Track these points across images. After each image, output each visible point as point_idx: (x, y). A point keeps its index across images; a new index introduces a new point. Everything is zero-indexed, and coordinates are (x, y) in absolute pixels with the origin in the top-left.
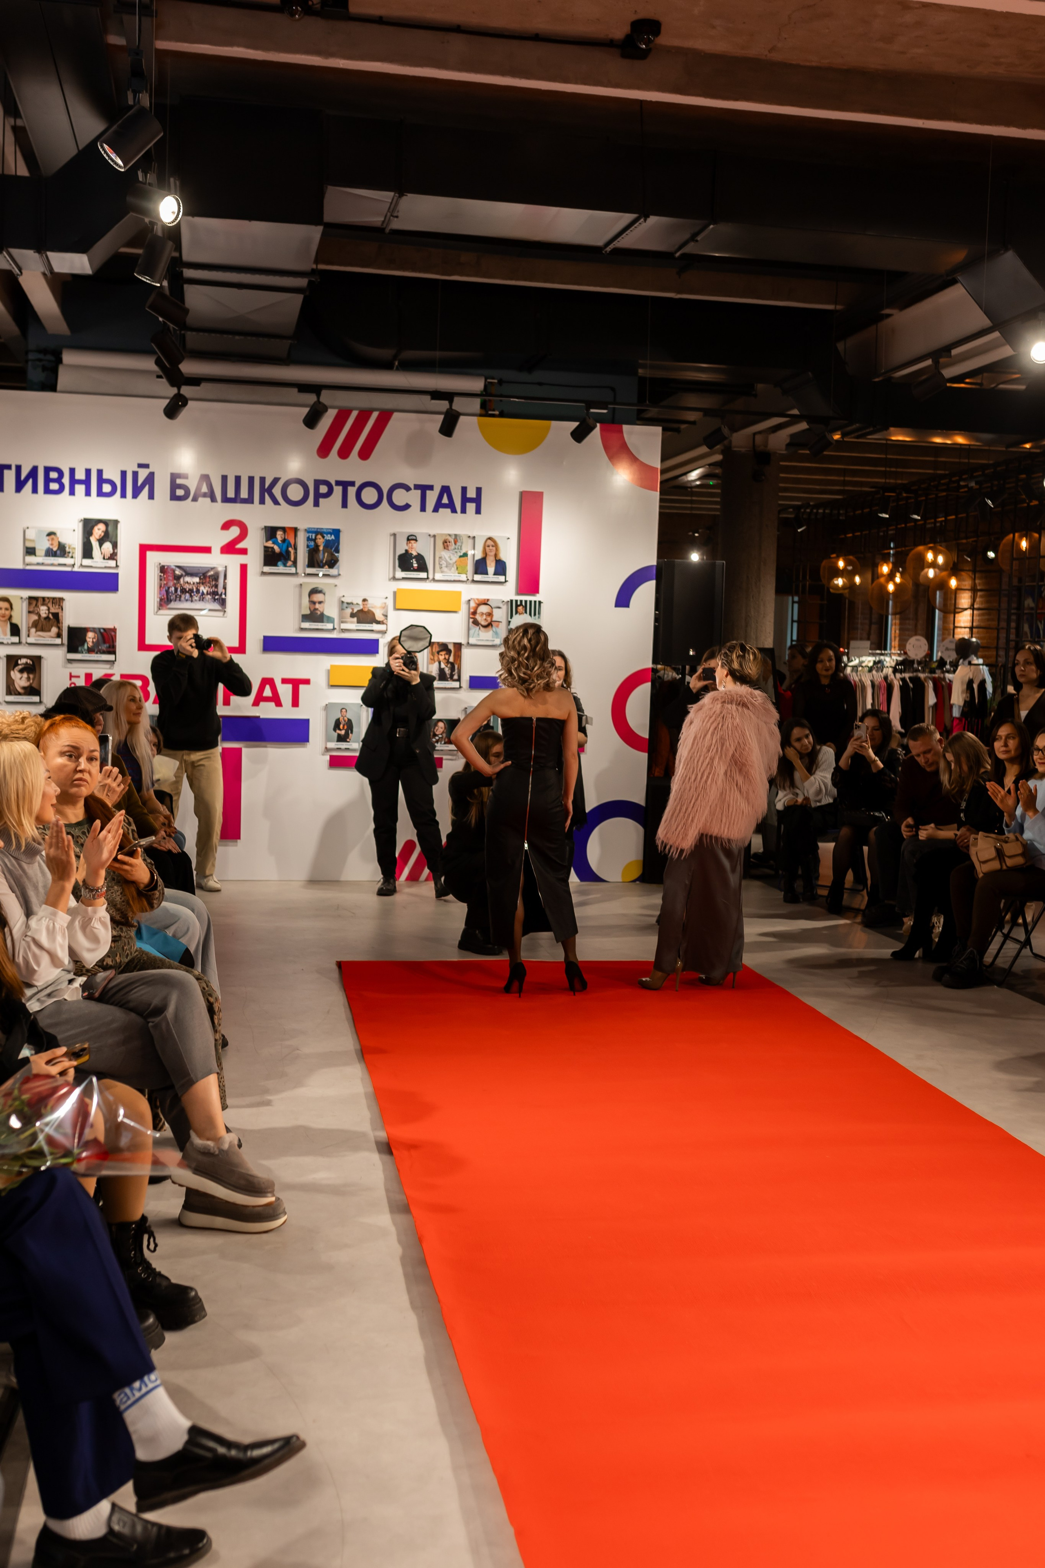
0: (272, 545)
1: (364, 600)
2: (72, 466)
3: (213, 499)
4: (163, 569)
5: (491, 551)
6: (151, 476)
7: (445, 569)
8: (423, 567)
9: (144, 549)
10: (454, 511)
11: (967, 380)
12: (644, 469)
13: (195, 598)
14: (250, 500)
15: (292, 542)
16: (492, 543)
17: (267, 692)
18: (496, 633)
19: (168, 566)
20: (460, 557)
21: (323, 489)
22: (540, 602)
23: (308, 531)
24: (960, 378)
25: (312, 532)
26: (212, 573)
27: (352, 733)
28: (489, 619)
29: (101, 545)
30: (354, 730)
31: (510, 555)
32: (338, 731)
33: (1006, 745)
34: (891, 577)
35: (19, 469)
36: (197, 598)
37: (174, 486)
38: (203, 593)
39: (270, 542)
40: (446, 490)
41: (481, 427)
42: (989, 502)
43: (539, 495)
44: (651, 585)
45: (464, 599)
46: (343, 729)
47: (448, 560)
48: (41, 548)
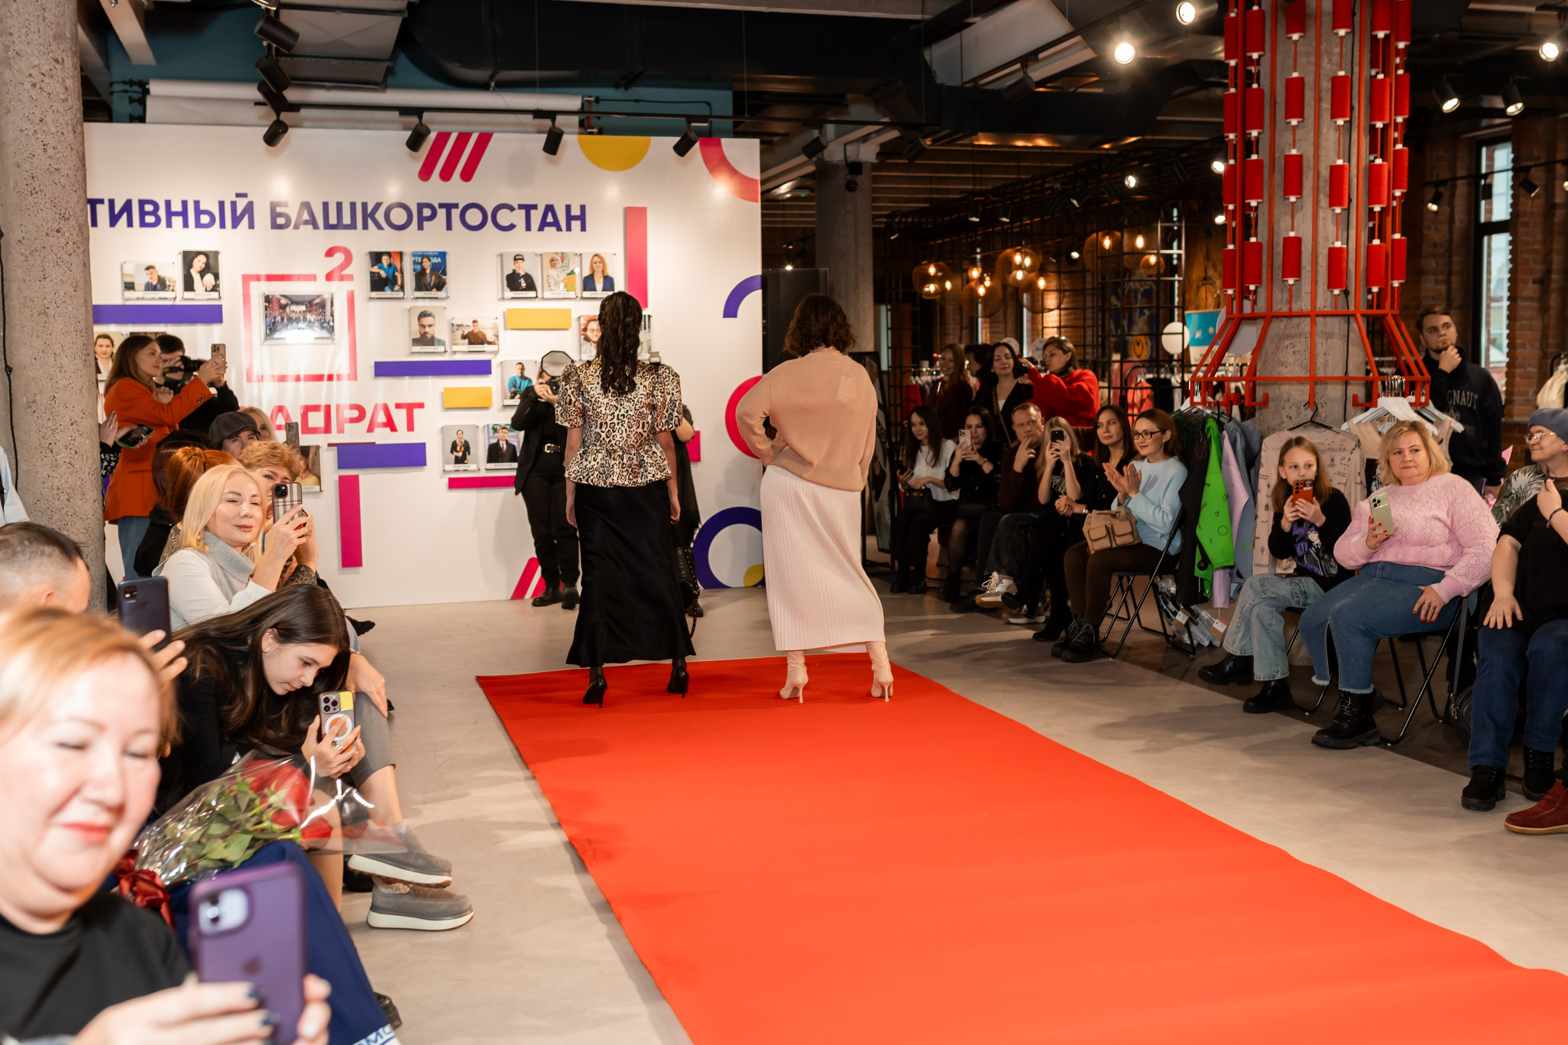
0: (378, 271)
1: (475, 322)
2: (168, 198)
3: (316, 227)
4: (268, 299)
5: (598, 267)
6: (250, 205)
7: (553, 287)
8: (531, 286)
9: (247, 279)
10: (559, 229)
11: (1049, 85)
12: (745, 180)
13: (302, 326)
14: (353, 226)
15: (398, 267)
16: (599, 259)
17: (381, 418)
19: (273, 296)
21: (427, 212)
22: (649, 317)
23: (414, 255)
24: (1042, 83)
26: (318, 301)
27: (469, 454)
29: (202, 277)
30: (472, 451)
32: (455, 453)
33: (1108, 431)
34: (981, 280)
35: (112, 203)
36: (305, 326)
37: (274, 215)
38: (310, 322)
39: (376, 267)
40: (550, 209)
41: (582, 145)
42: (1075, 202)
43: (643, 210)
44: (758, 294)
45: (574, 315)
46: (461, 452)
47: (556, 278)
48: (140, 283)
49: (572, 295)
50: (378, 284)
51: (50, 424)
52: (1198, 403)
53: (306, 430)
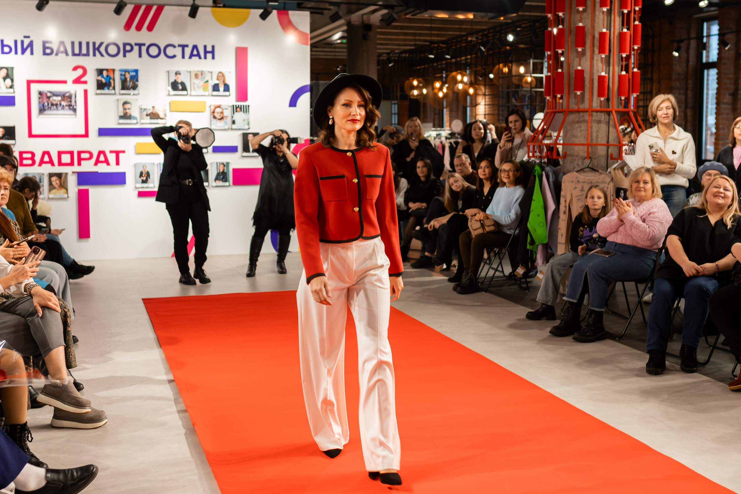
0: (101, 79)
1: (153, 107)
3: (67, 54)
4: (40, 93)
6: (31, 42)
7: (197, 89)
8: (184, 88)
9: (29, 82)
10: (200, 58)
12: (302, 34)
13: (60, 108)
14: (87, 54)
15: (112, 76)
16: (221, 75)
17: (102, 158)
18: (226, 123)
19: (43, 92)
20: (205, 82)
21: (128, 48)
22: (249, 106)
23: (121, 70)
26: (67, 95)
27: (149, 178)
28: (222, 115)
29: (4, 81)
30: (151, 176)
31: (232, 81)
32: (142, 178)
33: (484, 171)
34: (441, 89)
37: (45, 48)
38: (63, 106)
39: (100, 77)
40: (195, 47)
41: (213, 13)
42: (483, 48)
43: (245, 49)
44: (308, 94)
45: (208, 105)
46: (145, 177)
47: (198, 84)
49: (206, 93)
50: (101, 86)
52: (531, 157)
53: (60, 164)
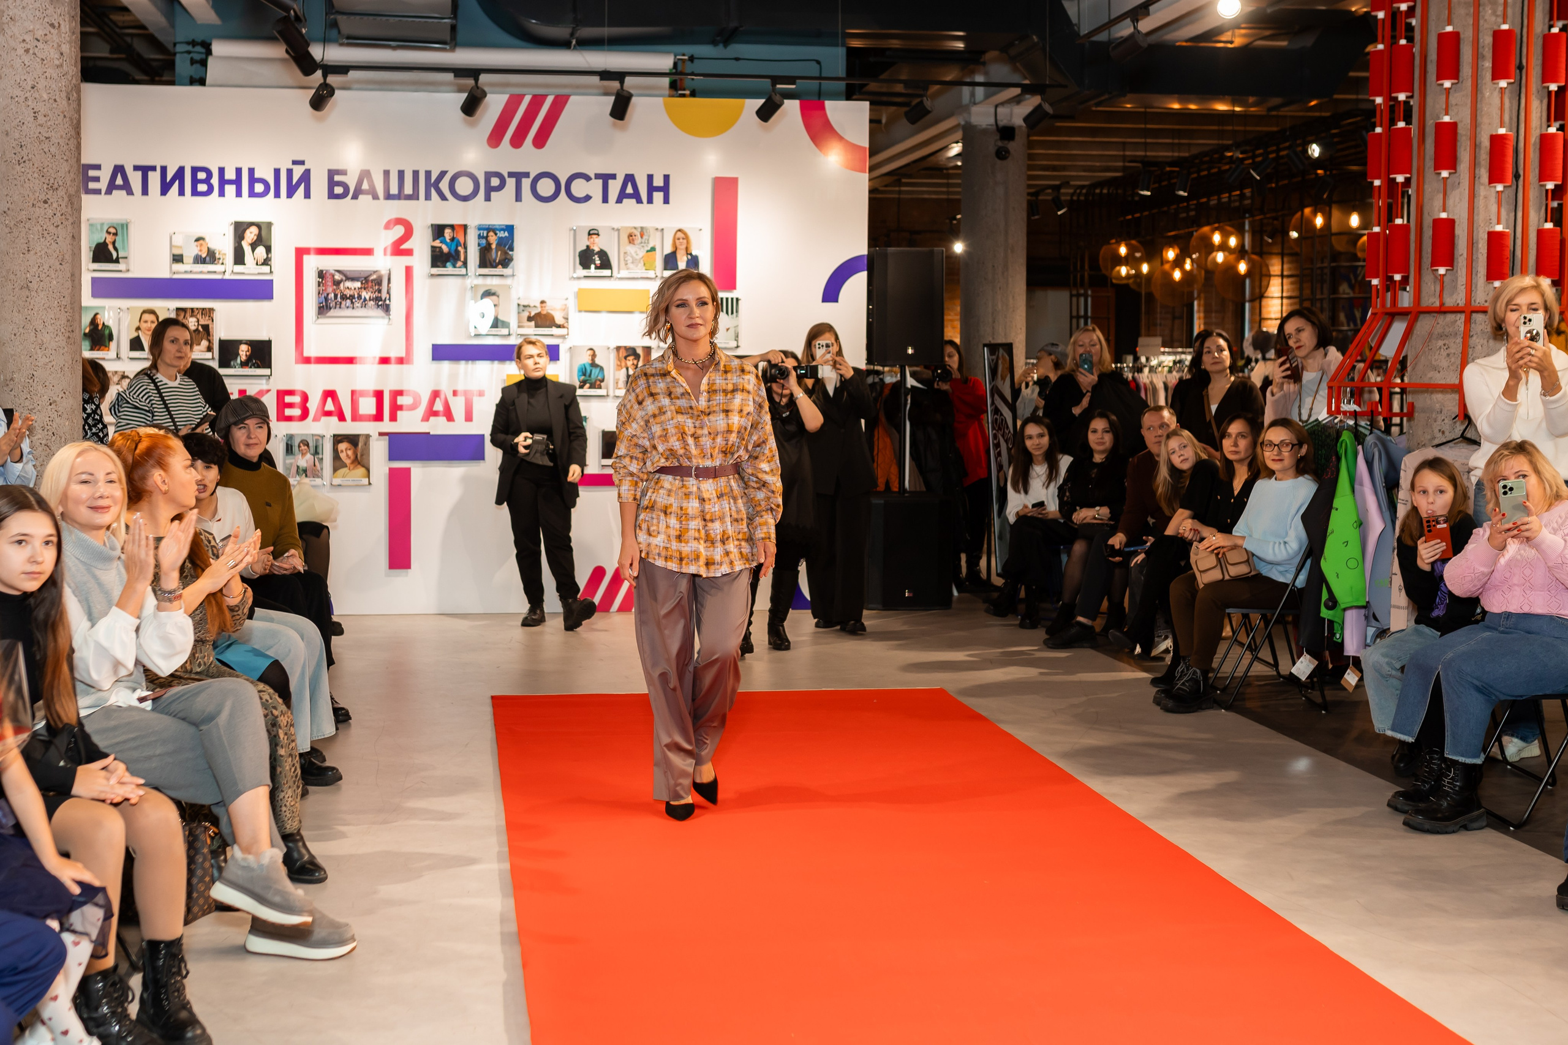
0: (440, 245)
1: (543, 302)
2: (222, 166)
3: (375, 197)
4: (322, 275)
5: (681, 244)
6: (307, 172)
7: (631, 265)
9: (300, 253)
10: (639, 201)
12: (851, 149)
13: (357, 305)
14: (414, 196)
15: (462, 241)
16: (682, 235)
17: (439, 406)
19: (327, 271)
20: (648, 251)
21: (495, 182)
22: (737, 300)
23: (480, 228)
25: (484, 229)
26: (374, 277)
29: (253, 250)
31: (703, 249)
33: (1236, 445)
35: (164, 170)
36: (359, 305)
37: (332, 184)
38: (365, 300)
39: (438, 241)
40: (630, 178)
41: (669, 110)
43: (733, 182)
44: (863, 275)
47: (634, 255)
48: (189, 257)
49: (651, 274)
51: (27, 403)
53: (356, 417)
